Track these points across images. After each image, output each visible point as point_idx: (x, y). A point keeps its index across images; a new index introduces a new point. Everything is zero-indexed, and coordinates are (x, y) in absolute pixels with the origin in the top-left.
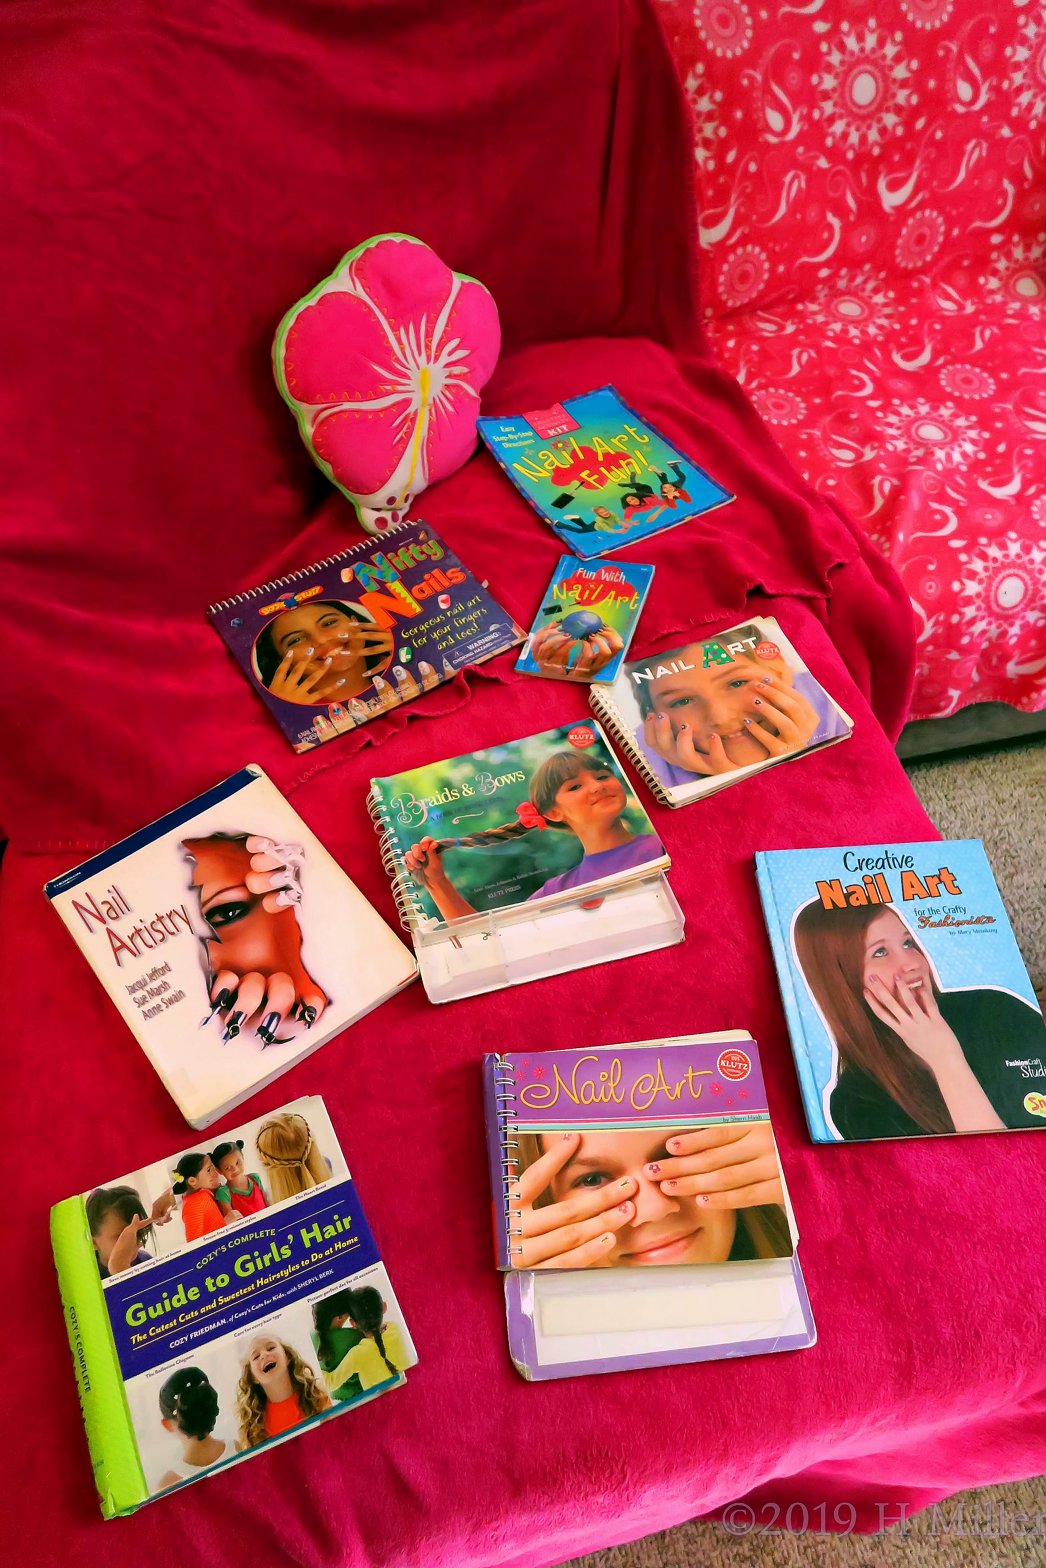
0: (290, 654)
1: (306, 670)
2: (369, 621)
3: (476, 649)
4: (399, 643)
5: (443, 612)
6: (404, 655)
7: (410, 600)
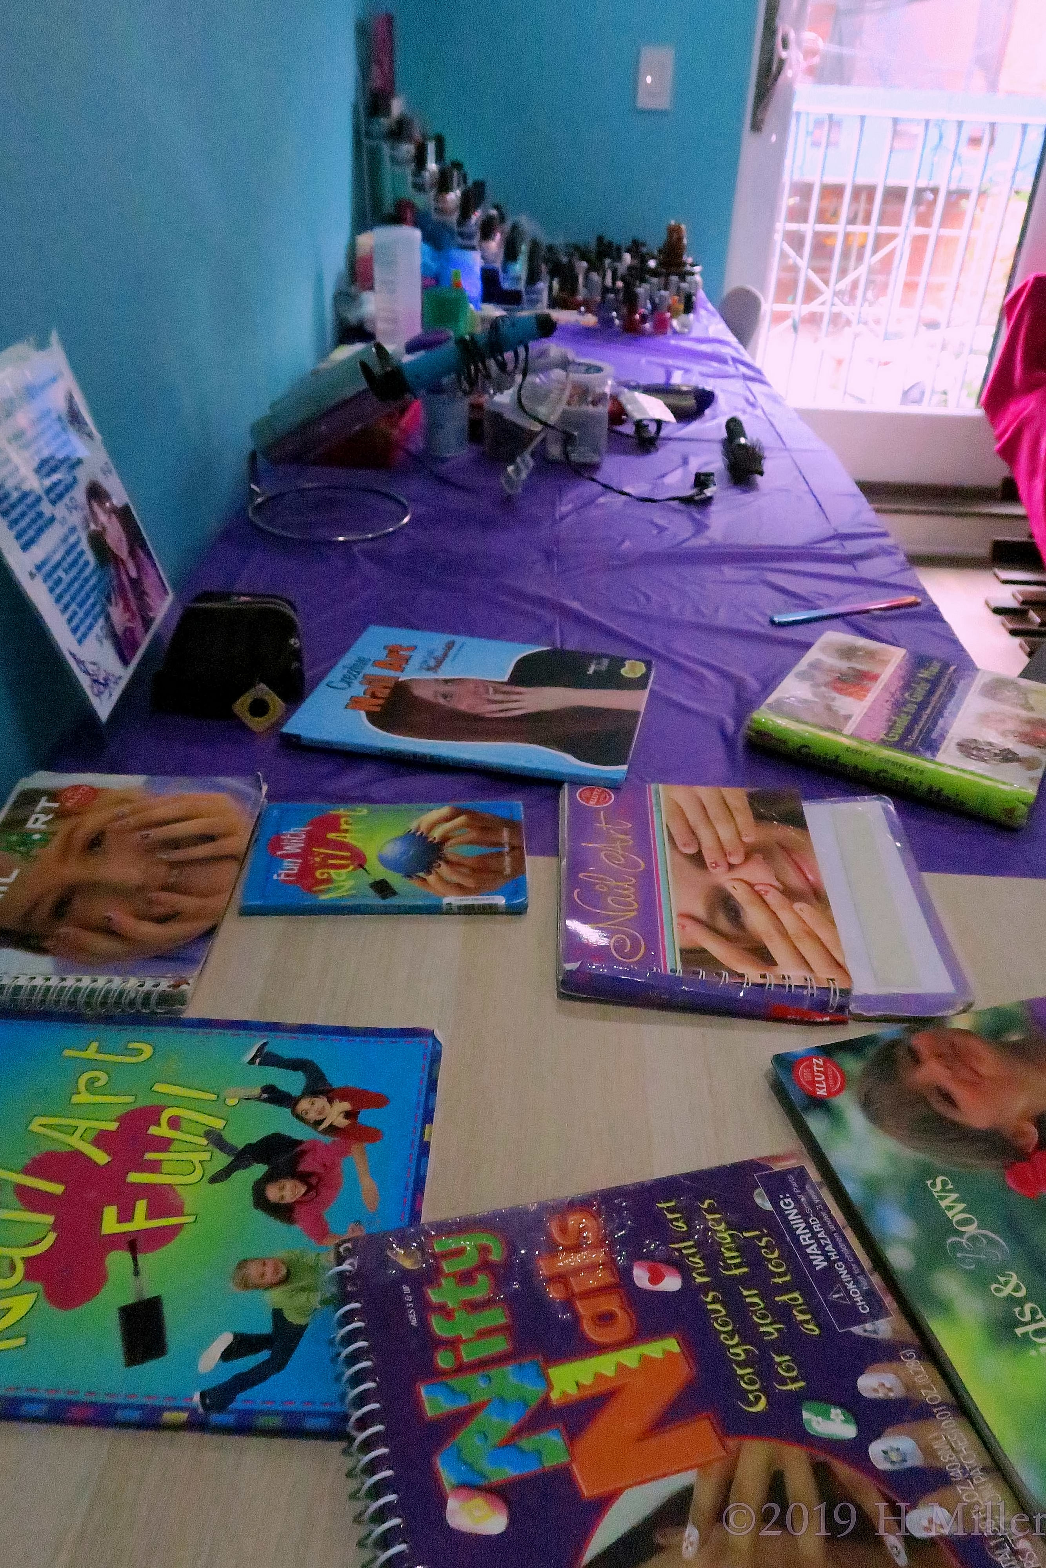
3: (825, 1254)
4: (785, 1424)
5: (689, 1289)
6: (832, 1425)
7: (630, 1357)
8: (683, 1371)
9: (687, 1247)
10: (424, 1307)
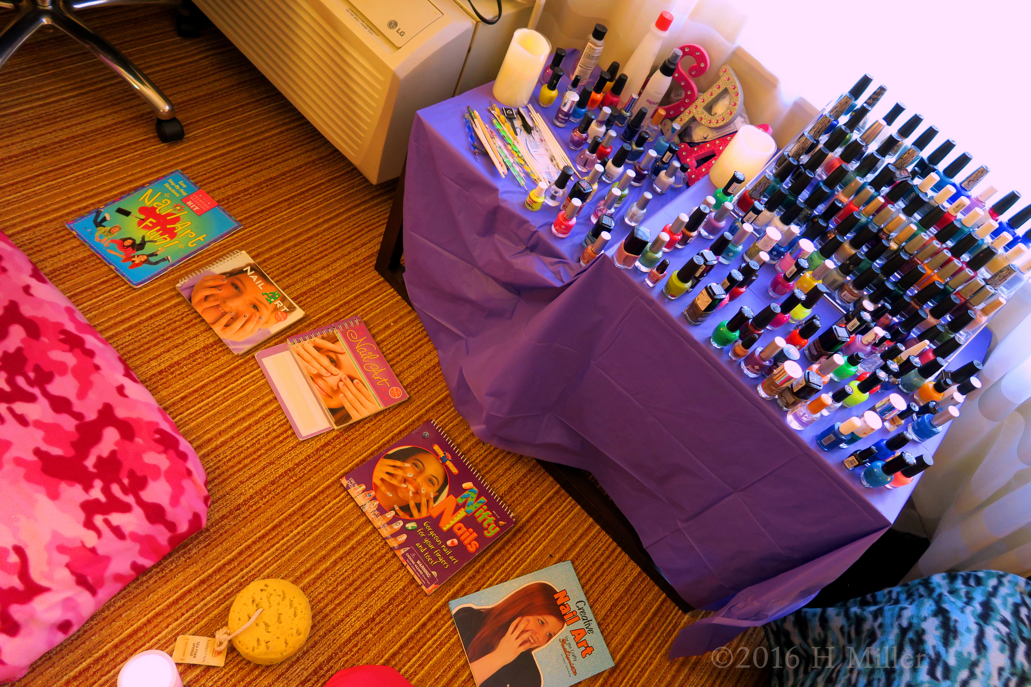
0: (407, 465)
1: (397, 475)
2: (435, 502)
3: (418, 565)
4: (420, 522)
5: (444, 543)
6: (411, 526)
7: (452, 523)
8: (441, 524)
9: (448, 553)
10: (493, 515)
